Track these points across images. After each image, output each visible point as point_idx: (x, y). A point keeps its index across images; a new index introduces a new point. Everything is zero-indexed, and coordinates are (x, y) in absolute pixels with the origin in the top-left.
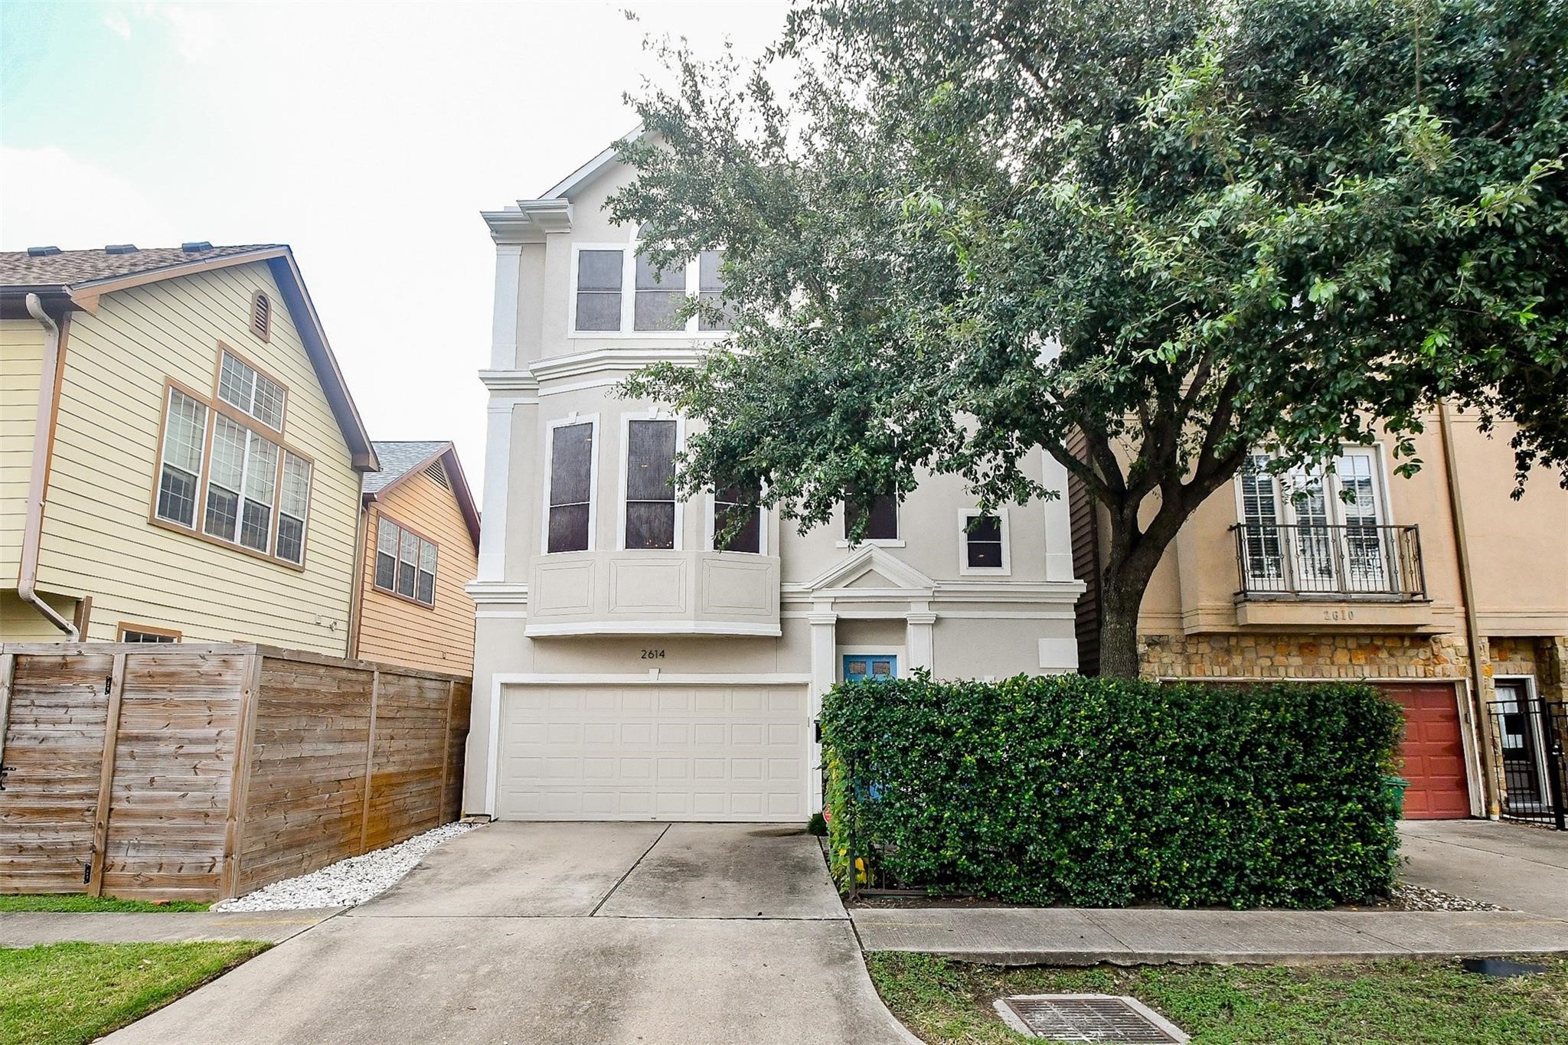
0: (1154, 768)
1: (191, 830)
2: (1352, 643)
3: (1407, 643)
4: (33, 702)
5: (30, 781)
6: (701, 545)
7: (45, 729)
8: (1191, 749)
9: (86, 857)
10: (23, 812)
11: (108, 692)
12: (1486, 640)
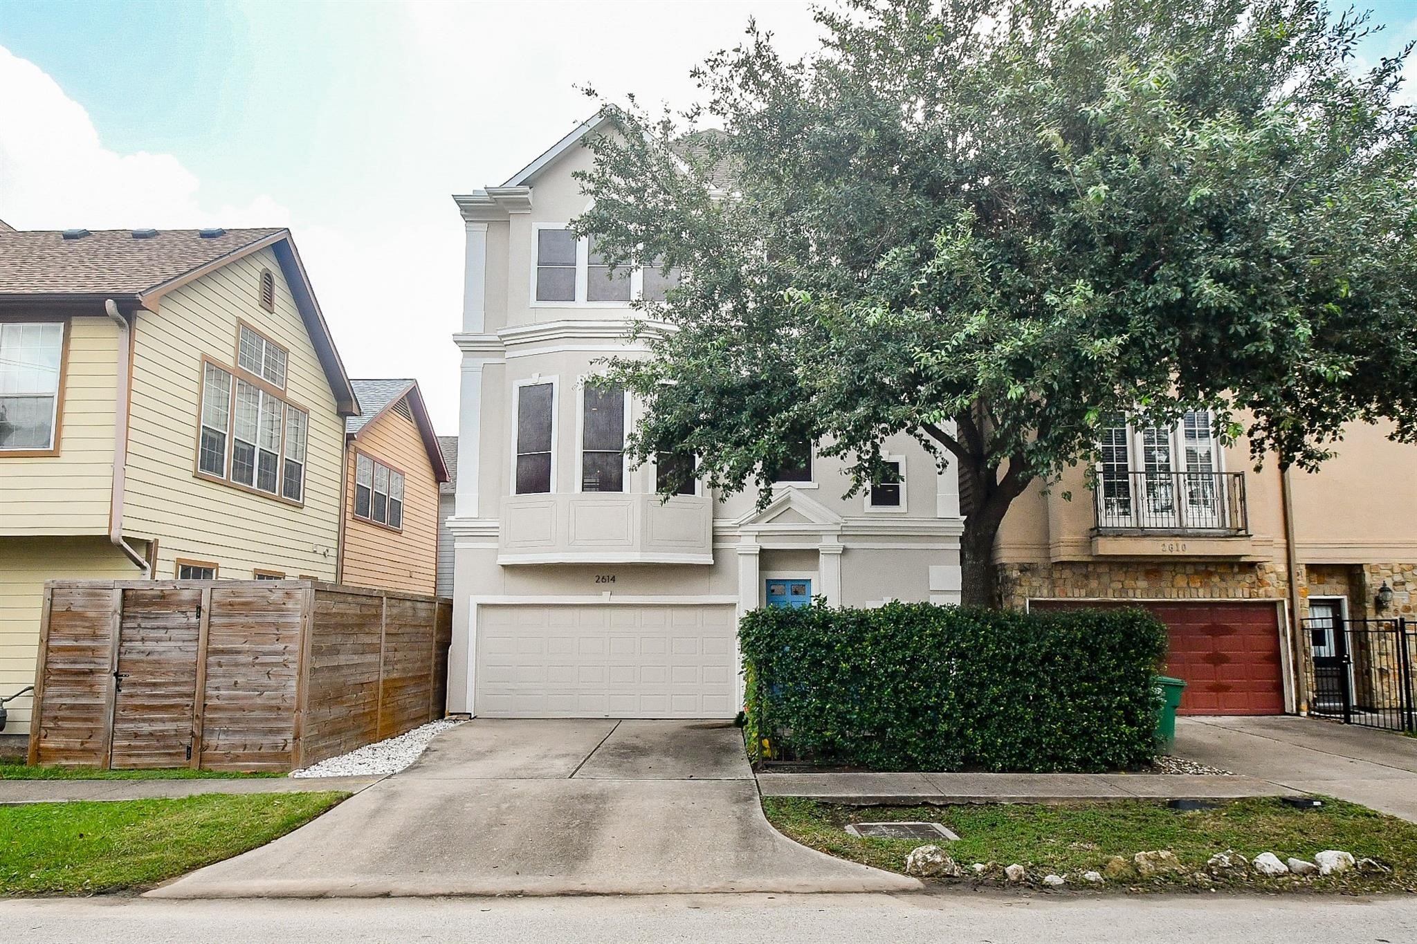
0: (978, 672)
1: (267, 720)
2: (1190, 570)
3: (1236, 569)
4: (139, 625)
5: (140, 684)
6: (646, 489)
7: (150, 646)
8: (1006, 658)
9: (187, 741)
10: (136, 708)
11: (198, 617)
12: (1303, 567)
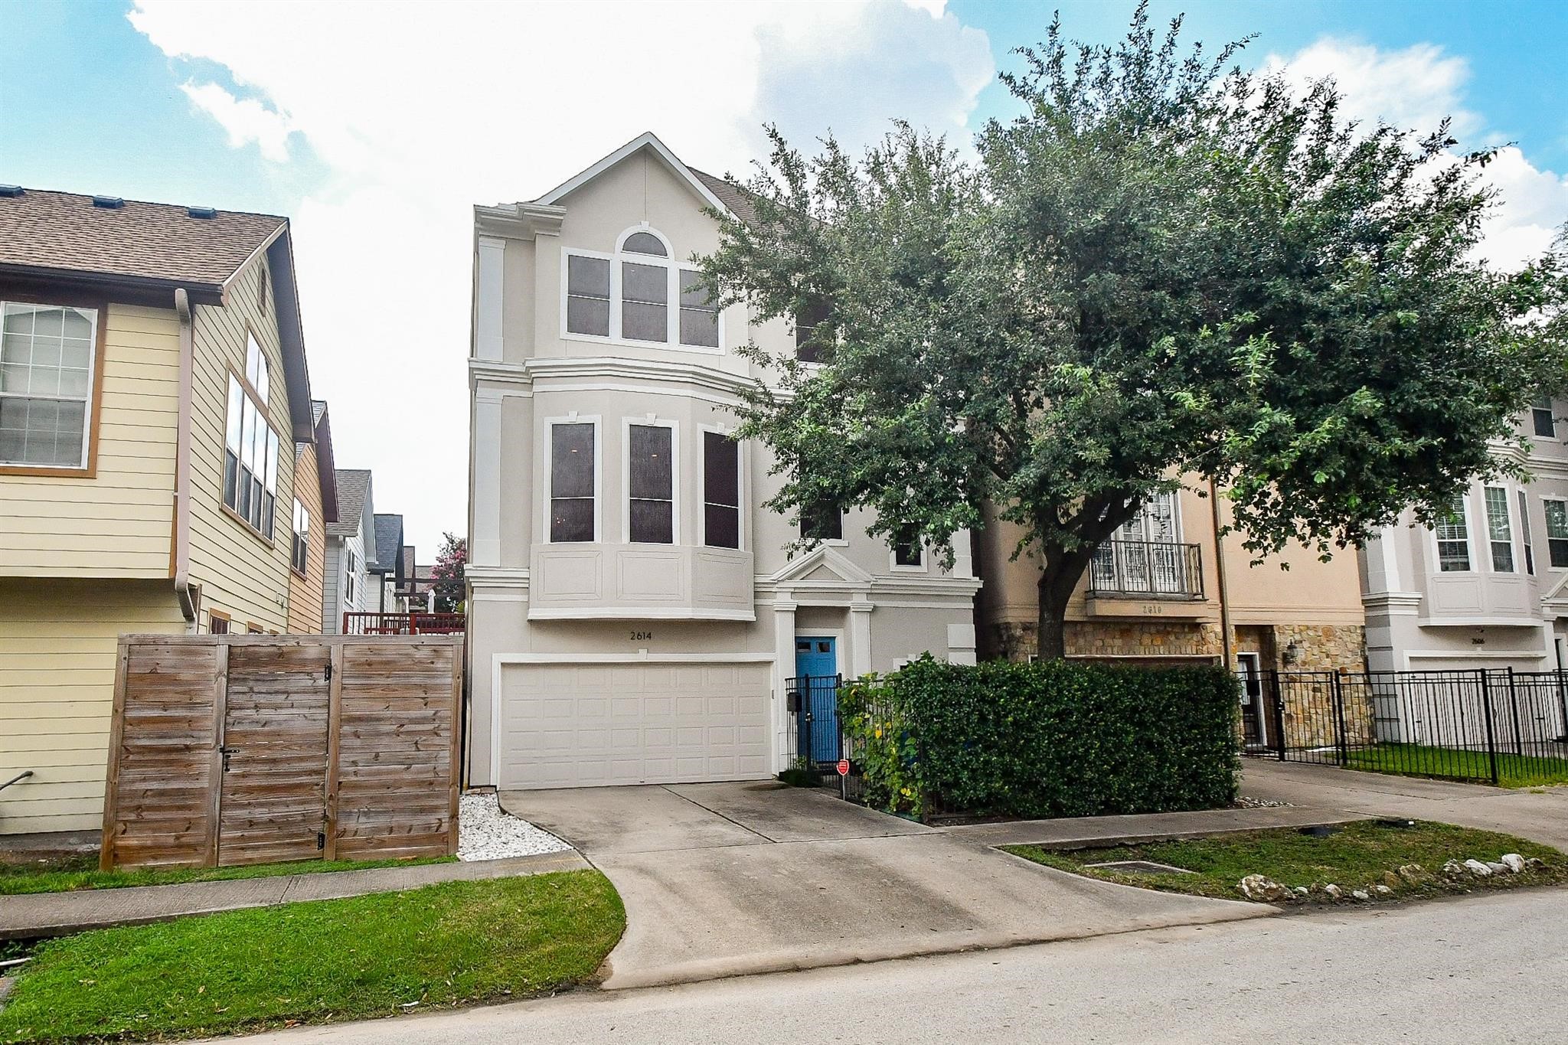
1: (417, 797)
2: (1153, 630)
3: (1186, 630)
4: (251, 689)
5: (254, 761)
6: (695, 541)
7: (265, 714)
9: (318, 827)
10: (250, 790)
11: (328, 678)
12: (1233, 628)
